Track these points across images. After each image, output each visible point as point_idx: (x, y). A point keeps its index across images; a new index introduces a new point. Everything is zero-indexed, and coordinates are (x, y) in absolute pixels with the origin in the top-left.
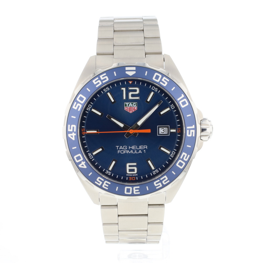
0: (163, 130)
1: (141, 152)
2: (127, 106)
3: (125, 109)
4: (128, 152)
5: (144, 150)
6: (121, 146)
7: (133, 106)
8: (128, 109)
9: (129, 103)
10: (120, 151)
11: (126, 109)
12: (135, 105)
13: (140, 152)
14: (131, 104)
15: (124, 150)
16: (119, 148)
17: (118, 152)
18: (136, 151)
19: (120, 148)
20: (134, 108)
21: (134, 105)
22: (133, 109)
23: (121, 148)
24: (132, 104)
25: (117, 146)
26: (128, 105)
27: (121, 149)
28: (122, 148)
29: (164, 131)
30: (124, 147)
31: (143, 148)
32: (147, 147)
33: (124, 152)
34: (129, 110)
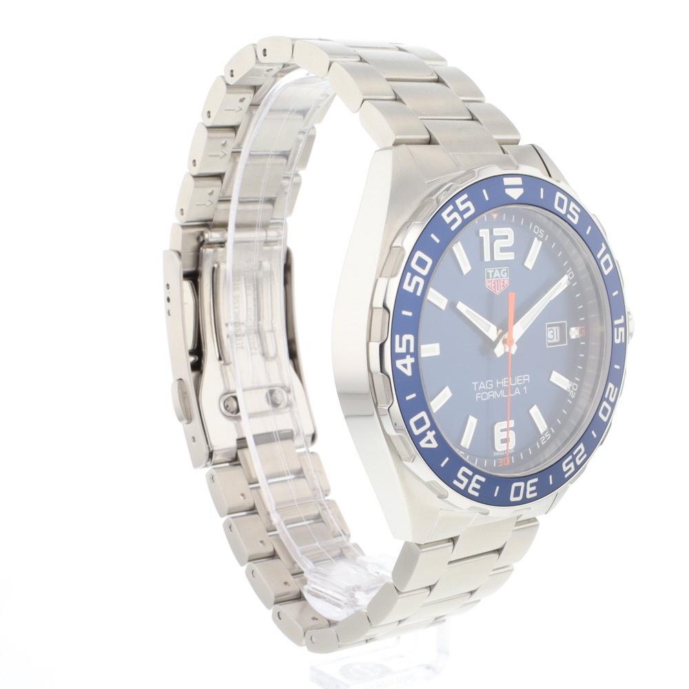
0: (551, 332)
1: (519, 392)
2: (491, 277)
3: (487, 284)
4: (495, 394)
5: (523, 386)
6: (482, 383)
7: (502, 277)
8: (493, 285)
9: (495, 270)
10: (480, 395)
11: (489, 287)
12: (506, 274)
13: (517, 392)
14: (497, 271)
15: (488, 391)
16: (478, 386)
17: (477, 397)
18: (502, 392)
19: (480, 387)
20: (503, 282)
21: (503, 273)
22: (502, 284)
23: (482, 386)
24: (500, 271)
25: (475, 383)
26: (493, 274)
27: (483, 390)
28: (484, 387)
29: (553, 334)
30: (489, 383)
31: (522, 381)
32: (528, 379)
33: (489, 396)
34: (494, 287)
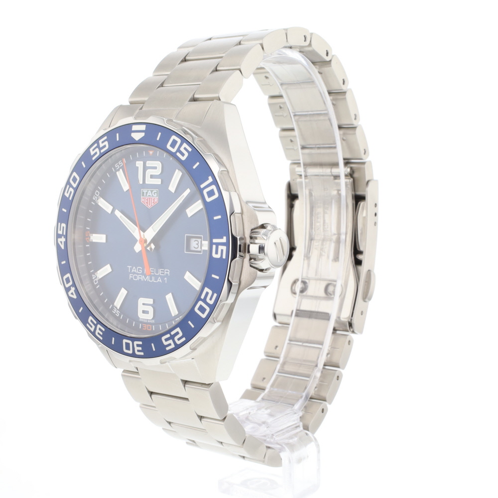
1: (161, 281)
2: (145, 195)
3: (142, 200)
4: (143, 278)
5: (164, 277)
6: (134, 267)
7: (153, 196)
8: (146, 201)
9: (148, 191)
10: (132, 276)
11: (143, 202)
12: (156, 194)
14: (150, 192)
15: (138, 274)
16: (131, 269)
17: (130, 277)
18: (153, 278)
19: (133, 271)
20: (154, 200)
21: (154, 194)
22: (153, 201)
23: (134, 270)
24: (152, 191)
25: (129, 267)
26: (147, 193)
27: (134, 273)
28: (135, 271)
29: (197, 244)
30: (139, 269)
32: (169, 273)
33: (138, 278)
34: (147, 203)
